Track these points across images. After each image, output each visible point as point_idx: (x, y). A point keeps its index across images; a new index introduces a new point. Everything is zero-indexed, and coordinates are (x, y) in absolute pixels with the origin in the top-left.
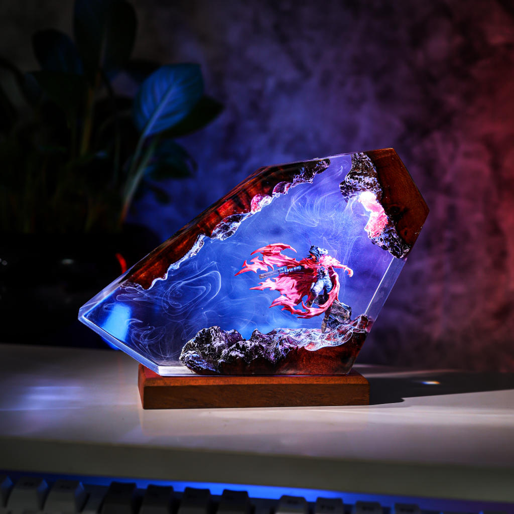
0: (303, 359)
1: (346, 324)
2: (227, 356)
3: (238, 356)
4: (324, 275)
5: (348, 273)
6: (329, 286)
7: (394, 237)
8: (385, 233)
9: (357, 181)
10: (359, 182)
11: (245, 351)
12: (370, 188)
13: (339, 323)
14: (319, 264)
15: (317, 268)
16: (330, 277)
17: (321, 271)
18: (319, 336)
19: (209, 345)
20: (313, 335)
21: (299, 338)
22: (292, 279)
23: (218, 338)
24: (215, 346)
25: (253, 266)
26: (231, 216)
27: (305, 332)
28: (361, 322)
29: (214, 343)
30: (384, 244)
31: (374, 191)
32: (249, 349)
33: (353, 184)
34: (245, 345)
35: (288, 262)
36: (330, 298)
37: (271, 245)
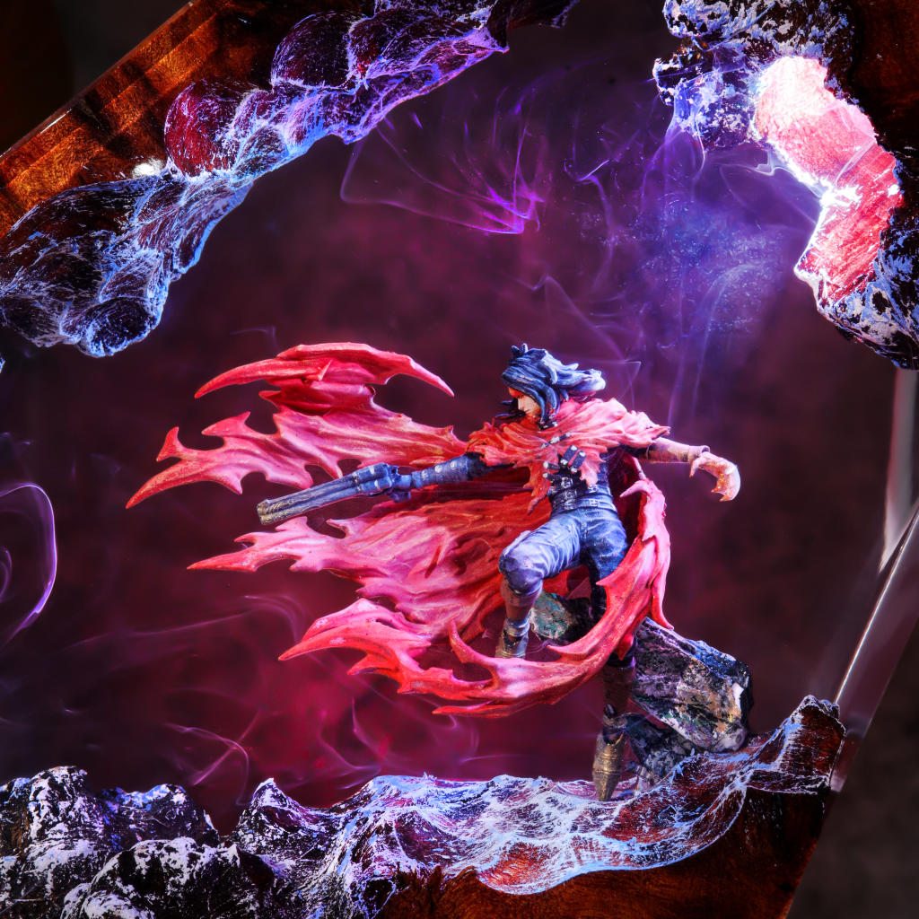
4: (581, 488)
5: (709, 477)
6: (607, 548)
8: (892, 255)
10: (734, 14)
11: (161, 890)
12: (791, 33)
14: (555, 439)
15: (544, 458)
16: (616, 500)
17: (564, 471)
18: (574, 815)
19: (12, 860)
20: (544, 808)
21: (470, 824)
22: (430, 524)
23: (61, 826)
24: (41, 864)
25: (216, 456)
27: (505, 795)
28: (802, 739)
29: (37, 848)
30: (895, 328)
31: (815, 39)
32: (187, 877)
33: (703, 28)
34: (163, 861)
35: (417, 447)
36: (615, 604)
37: (301, 347)
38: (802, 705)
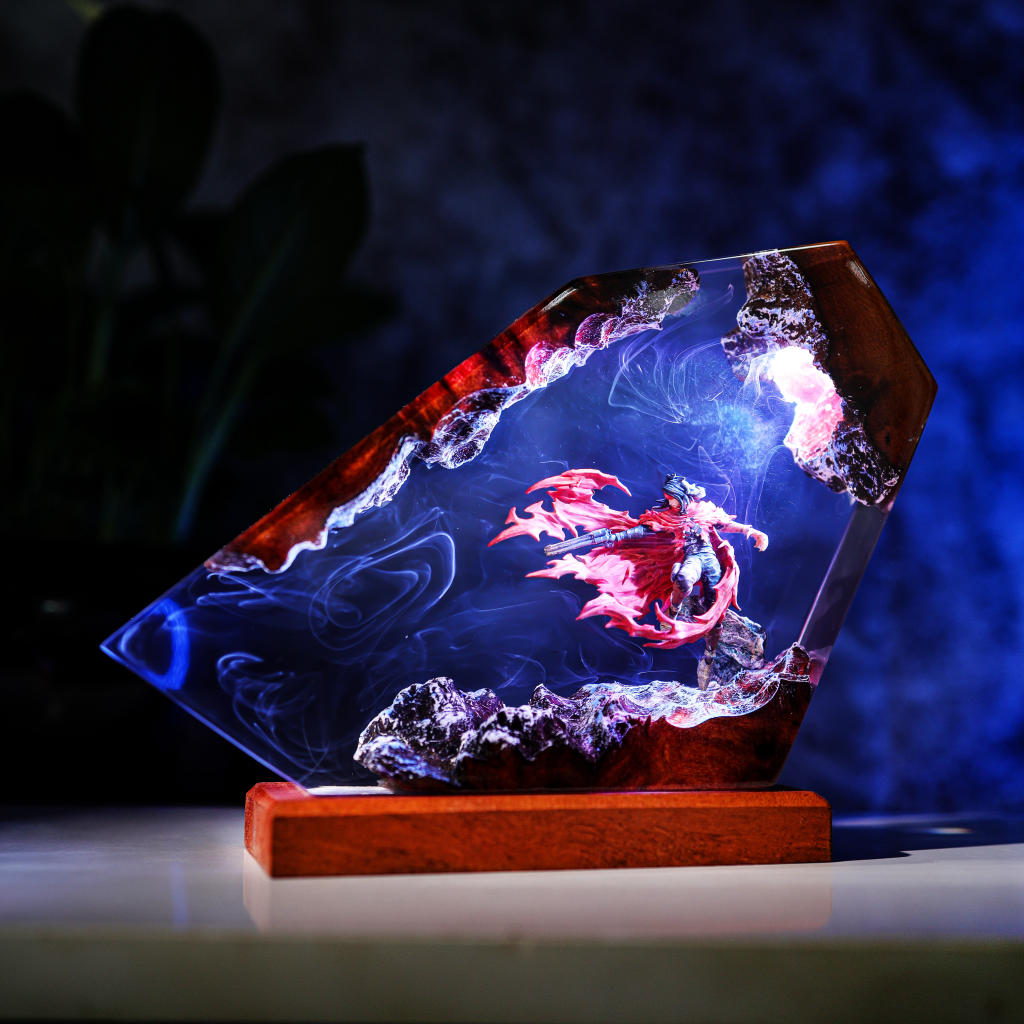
0: (664, 748)
1: (756, 669)
2: (473, 745)
3: (505, 742)
4: (700, 543)
5: (754, 540)
7: (862, 449)
8: (838, 442)
9: (766, 321)
10: (771, 325)
11: (521, 729)
12: (797, 337)
13: (739, 667)
14: (688, 520)
15: (682, 529)
16: (715, 549)
17: (694, 535)
18: (695, 697)
19: (427, 722)
20: (680, 694)
21: (647, 701)
22: (622, 559)
23: (450, 705)
24: (444, 723)
25: (530, 522)
26: (477, 394)
27: (659, 689)
28: (793, 661)
29: (439, 716)
30: (834, 474)
31: (809, 342)
32: (531, 724)
33: (756, 330)
34: (520, 716)
35: (612, 521)
36: (720, 597)
37: (573, 471)
38: (793, 646)
